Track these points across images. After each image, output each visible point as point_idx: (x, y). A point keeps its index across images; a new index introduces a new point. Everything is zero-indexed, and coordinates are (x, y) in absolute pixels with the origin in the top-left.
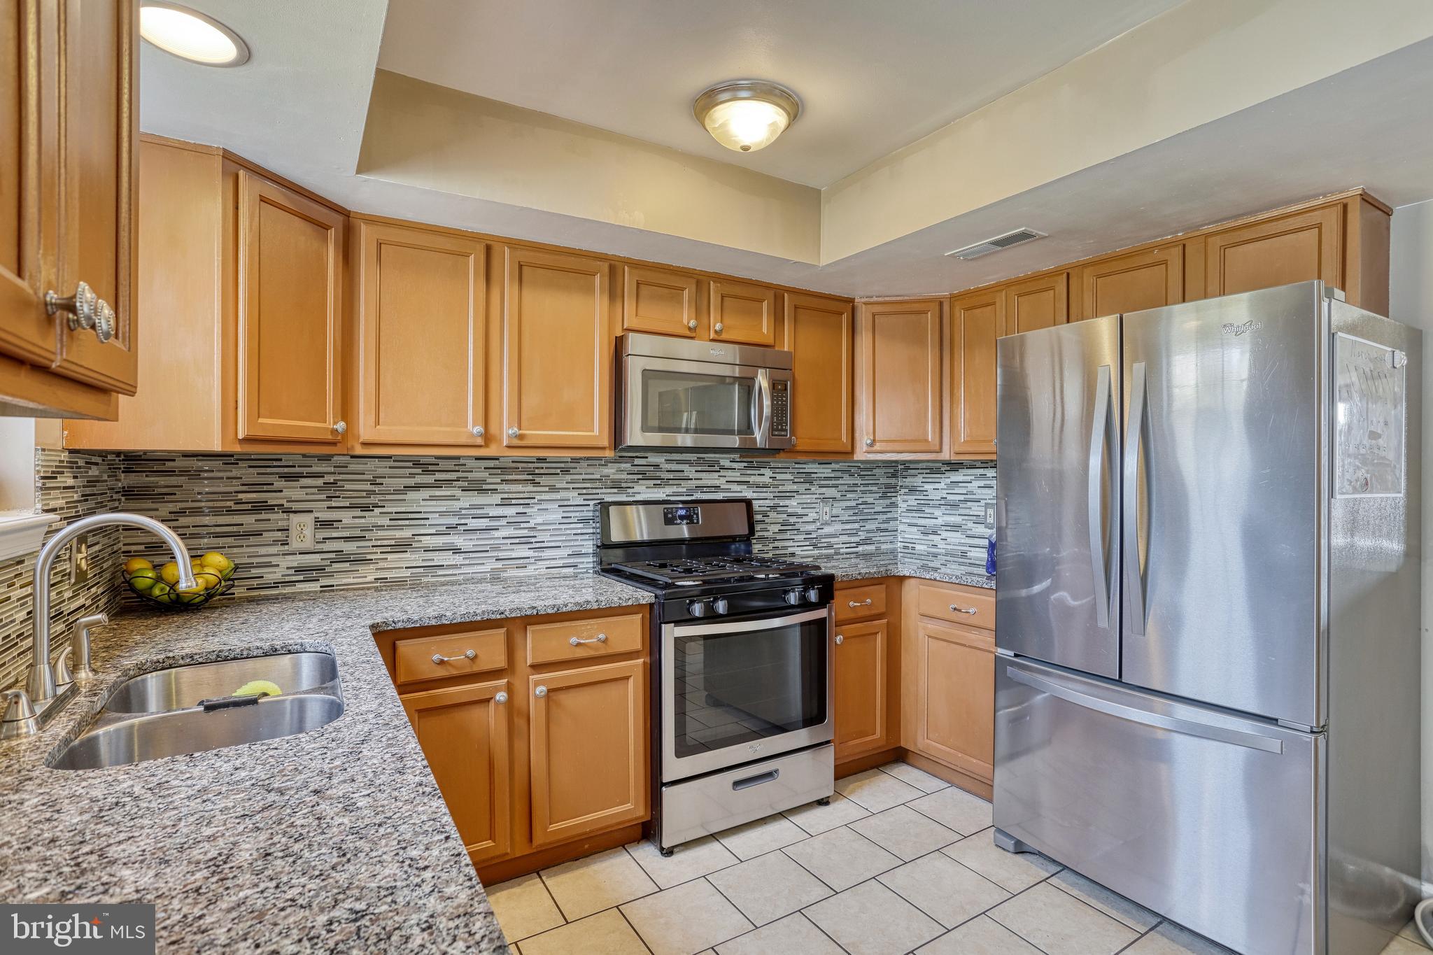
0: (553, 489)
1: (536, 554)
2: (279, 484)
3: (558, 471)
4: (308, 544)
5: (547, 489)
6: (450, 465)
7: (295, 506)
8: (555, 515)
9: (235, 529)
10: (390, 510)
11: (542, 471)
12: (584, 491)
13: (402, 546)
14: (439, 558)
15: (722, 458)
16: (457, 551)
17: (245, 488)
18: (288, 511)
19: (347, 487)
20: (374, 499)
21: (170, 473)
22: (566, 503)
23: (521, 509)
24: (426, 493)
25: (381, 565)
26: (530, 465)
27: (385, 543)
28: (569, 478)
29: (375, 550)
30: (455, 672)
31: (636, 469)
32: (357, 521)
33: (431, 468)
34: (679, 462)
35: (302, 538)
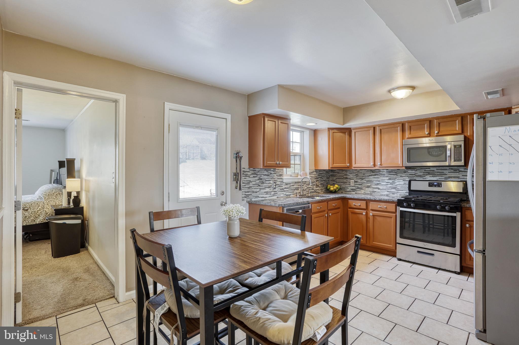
0: (401, 177)
1: (397, 191)
2: (349, 174)
3: (403, 172)
4: (353, 185)
5: (400, 176)
6: (378, 171)
7: (351, 178)
8: (402, 183)
9: (343, 182)
10: (366, 180)
11: (398, 172)
12: (410, 177)
13: (368, 187)
14: (375, 190)
15: (461, 168)
16: (379, 189)
17: (344, 175)
18: (350, 179)
19: (359, 175)
20: (364, 178)
21: (336, 172)
22: (405, 180)
23: (393, 181)
24: (373, 177)
25: (365, 190)
26: (395, 171)
27: (366, 186)
28: (406, 174)
29: (364, 187)
30: (357, 207)
31: (426, 172)
32: (361, 181)
33: (374, 172)
34: (441, 170)
35: (352, 184)
